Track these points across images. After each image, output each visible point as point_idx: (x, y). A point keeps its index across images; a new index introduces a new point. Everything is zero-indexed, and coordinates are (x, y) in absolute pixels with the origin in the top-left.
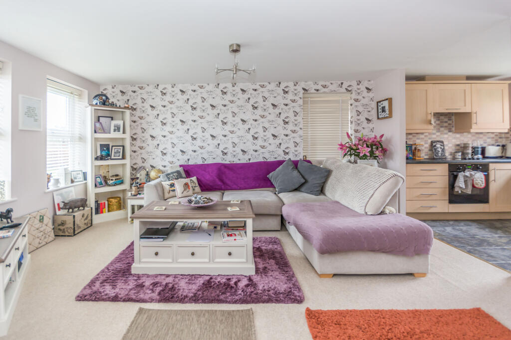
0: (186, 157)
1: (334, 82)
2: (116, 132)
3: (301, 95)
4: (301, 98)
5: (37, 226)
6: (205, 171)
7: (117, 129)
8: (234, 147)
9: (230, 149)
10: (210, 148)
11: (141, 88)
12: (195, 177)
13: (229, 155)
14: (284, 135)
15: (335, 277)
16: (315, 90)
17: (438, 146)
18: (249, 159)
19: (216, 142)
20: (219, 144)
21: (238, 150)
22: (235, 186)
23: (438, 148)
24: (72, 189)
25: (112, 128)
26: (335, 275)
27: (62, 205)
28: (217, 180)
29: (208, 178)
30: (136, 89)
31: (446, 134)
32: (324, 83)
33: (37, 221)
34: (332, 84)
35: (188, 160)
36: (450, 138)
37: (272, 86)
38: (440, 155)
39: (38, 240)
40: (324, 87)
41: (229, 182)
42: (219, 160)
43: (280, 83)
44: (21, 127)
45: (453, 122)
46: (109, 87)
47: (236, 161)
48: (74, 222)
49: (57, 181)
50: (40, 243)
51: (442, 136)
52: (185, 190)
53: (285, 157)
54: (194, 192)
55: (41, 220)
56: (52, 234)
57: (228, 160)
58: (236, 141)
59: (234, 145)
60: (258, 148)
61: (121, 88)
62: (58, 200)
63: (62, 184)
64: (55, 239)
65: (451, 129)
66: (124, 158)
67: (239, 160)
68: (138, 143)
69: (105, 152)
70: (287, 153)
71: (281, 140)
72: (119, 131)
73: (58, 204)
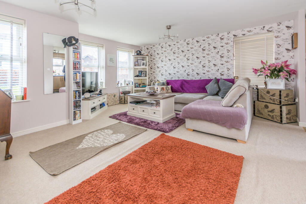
0: (171, 76)
1: (257, 27)
2: (143, 66)
3: (232, 39)
4: (232, 41)
5: (113, 98)
6: (176, 83)
7: (143, 64)
8: (193, 71)
9: (191, 73)
10: (181, 72)
11: (154, 46)
12: (170, 86)
13: (190, 75)
14: (221, 64)
15: (194, 131)
16: (242, 35)
18: (201, 78)
19: (184, 69)
20: (185, 70)
21: (195, 73)
22: (187, 91)
24: (127, 87)
25: (142, 64)
26: (194, 130)
27: (122, 92)
28: (180, 87)
29: (176, 86)
30: (152, 46)
32: (249, 29)
33: (113, 96)
34: (255, 28)
35: (172, 78)
37: (214, 37)
39: (113, 103)
40: (249, 31)
41: (185, 89)
42: (185, 78)
43: (218, 34)
44: (108, 65)
46: (143, 47)
47: (194, 79)
48: (125, 99)
49: (121, 84)
50: (113, 104)
52: (161, 90)
53: (221, 77)
54: (168, 92)
55: (114, 96)
56: (118, 102)
57: (190, 78)
58: (194, 68)
59: (193, 70)
60: (205, 72)
61: (147, 47)
62: (121, 90)
63: (123, 85)
64: (118, 104)
66: (146, 76)
67: (195, 78)
68: (153, 70)
69: (140, 74)
70: (223, 75)
71: (219, 67)
72: (144, 65)
73: (121, 92)
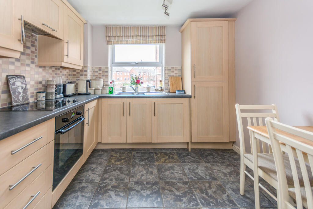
17: (18, 83)
23: (18, 87)
31: (28, 65)
36: (32, 73)
38: (21, 99)
45: (36, 50)
51: (23, 68)
65: (33, 59)
